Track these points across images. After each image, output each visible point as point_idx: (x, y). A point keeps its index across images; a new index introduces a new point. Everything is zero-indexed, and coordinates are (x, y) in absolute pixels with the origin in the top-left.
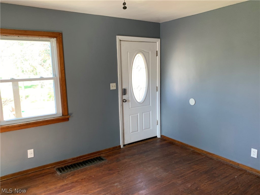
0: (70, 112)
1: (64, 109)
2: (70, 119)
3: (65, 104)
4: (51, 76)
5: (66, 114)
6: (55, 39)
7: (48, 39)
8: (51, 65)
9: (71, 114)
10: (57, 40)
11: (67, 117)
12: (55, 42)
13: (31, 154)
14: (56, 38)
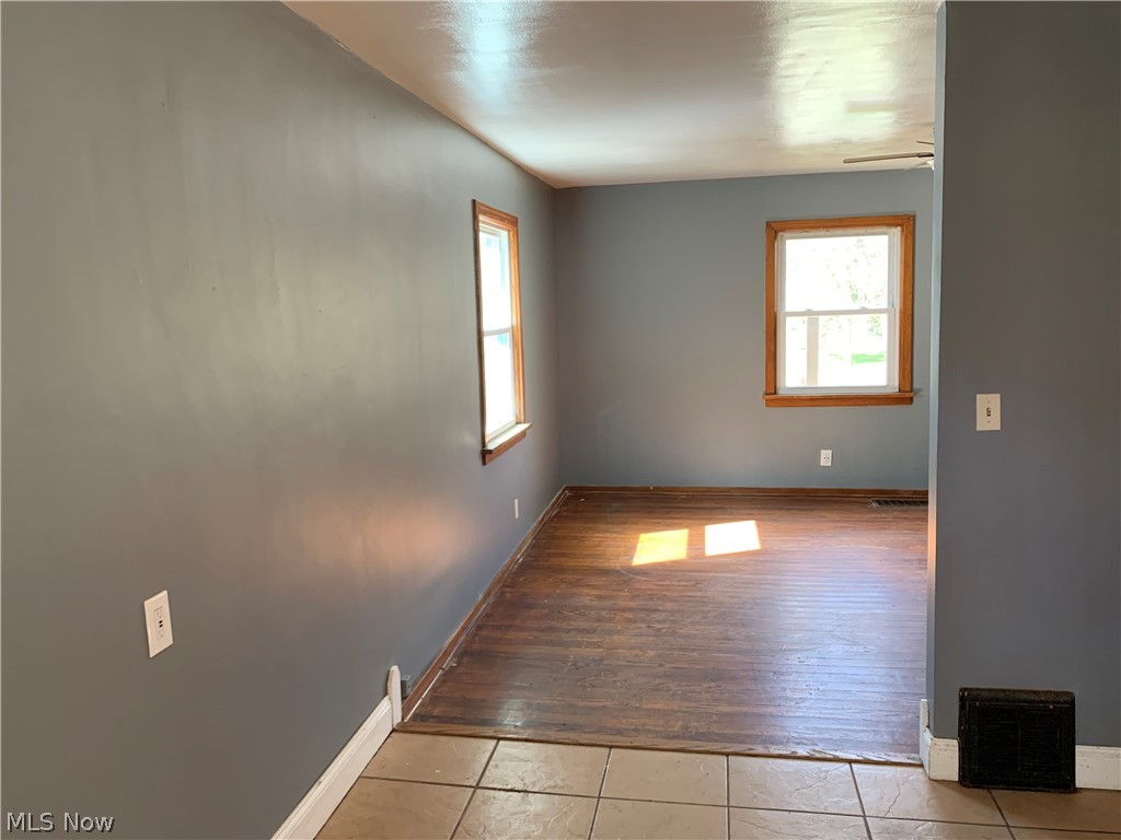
0: (915, 386)
1: (904, 376)
2: (915, 399)
3: (908, 366)
4: (884, 305)
5: (908, 389)
6: (899, 228)
7: (884, 229)
8: (886, 291)
9: (920, 390)
10: (903, 230)
11: (908, 395)
12: (899, 234)
13: (826, 458)
14: (901, 225)
